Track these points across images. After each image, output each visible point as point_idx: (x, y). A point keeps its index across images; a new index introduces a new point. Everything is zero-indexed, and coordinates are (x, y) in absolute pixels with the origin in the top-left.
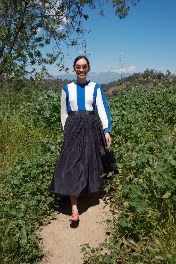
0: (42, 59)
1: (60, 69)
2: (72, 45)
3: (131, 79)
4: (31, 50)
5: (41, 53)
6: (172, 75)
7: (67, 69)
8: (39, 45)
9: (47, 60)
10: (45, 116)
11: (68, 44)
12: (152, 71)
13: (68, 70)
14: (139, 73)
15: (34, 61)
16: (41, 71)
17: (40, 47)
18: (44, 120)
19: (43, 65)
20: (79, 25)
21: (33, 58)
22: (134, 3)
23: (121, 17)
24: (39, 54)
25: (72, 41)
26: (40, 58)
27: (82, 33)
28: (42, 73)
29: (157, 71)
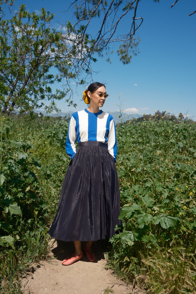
0: (51, 95)
1: (69, 104)
2: (81, 83)
3: (141, 120)
4: (42, 85)
5: (51, 89)
6: (185, 119)
7: (76, 104)
8: (49, 81)
9: (56, 96)
10: (59, 138)
11: (77, 83)
12: (164, 113)
13: (76, 106)
14: (150, 114)
15: (44, 96)
16: (51, 105)
17: (50, 84)
18: (58, 141)
19: (52, 100)
20: (88, 66)
21: (43, 94)
22: (135, 54)
23: (124, 63)
24: (49, 90)
25: (81, 79)
26: (50, 93)
27: (91, 74)
28: (52, 107)
29: (169, 113)
